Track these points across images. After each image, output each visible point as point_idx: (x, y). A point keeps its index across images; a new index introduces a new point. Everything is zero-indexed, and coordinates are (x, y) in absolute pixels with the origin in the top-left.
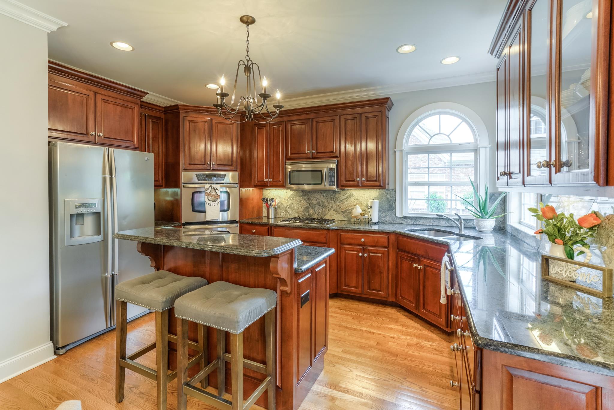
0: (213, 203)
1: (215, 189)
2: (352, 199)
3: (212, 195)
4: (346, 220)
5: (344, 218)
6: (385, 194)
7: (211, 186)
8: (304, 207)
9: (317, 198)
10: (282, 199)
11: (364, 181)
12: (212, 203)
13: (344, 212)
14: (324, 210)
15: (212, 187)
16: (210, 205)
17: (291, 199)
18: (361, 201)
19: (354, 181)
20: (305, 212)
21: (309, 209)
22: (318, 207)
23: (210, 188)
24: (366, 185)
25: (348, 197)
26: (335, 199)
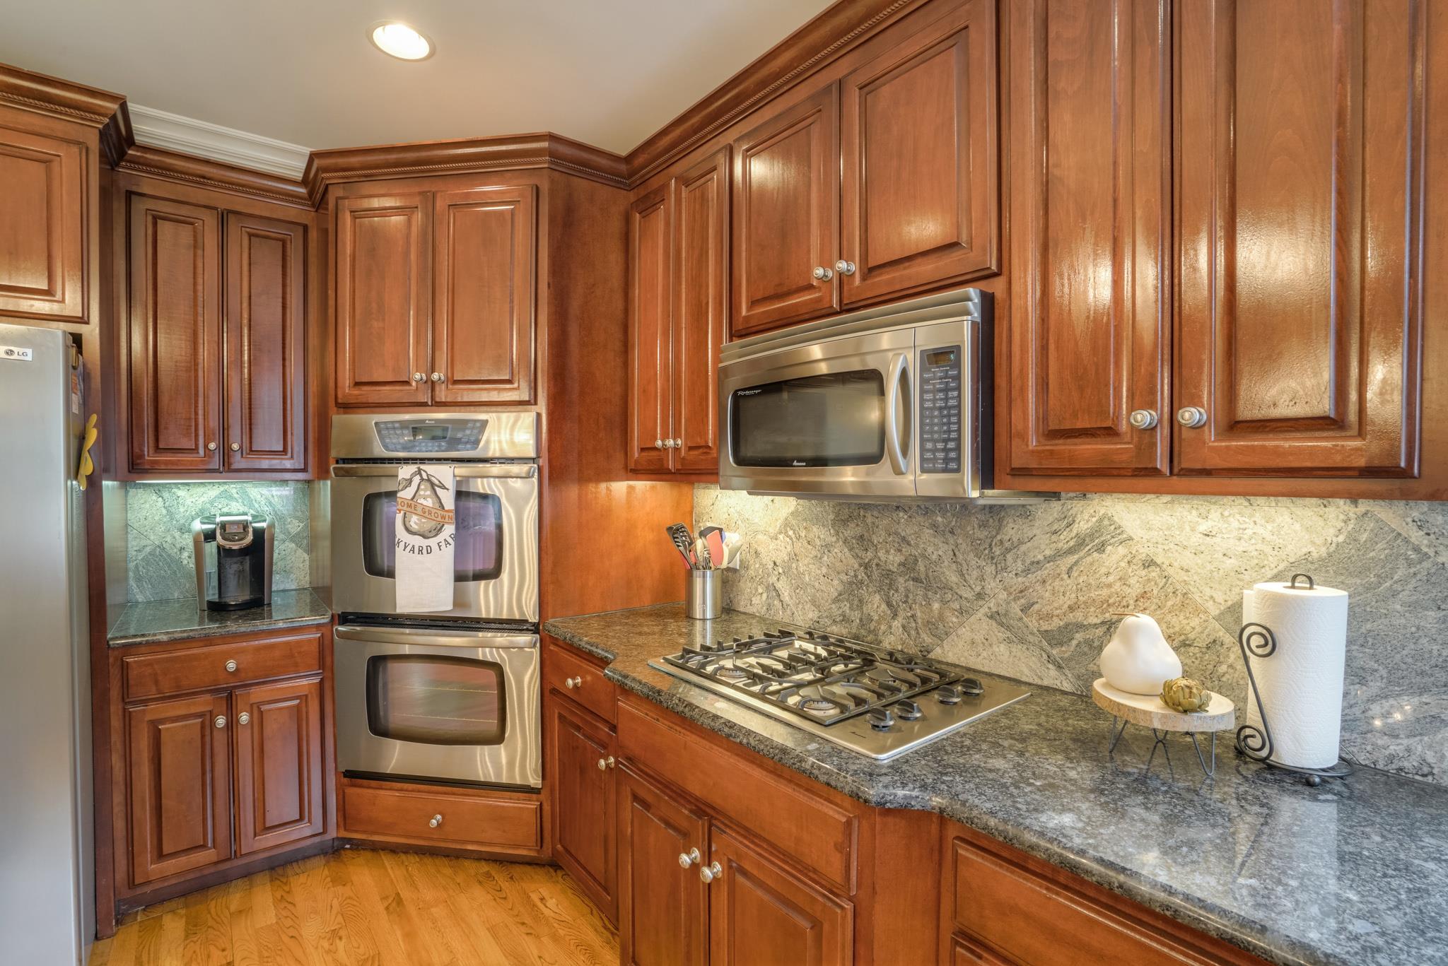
0: (424, 543)
1: (432, 484)
2: (1114, 556)
3: (419, 511)
4: (1067, 687)
5: (1053, 671)
6: (1416, 536)
7: (419, 472)
8: (844, 578)
9: (904, 539)
10: (756, 532)
11: (1197, 428)
12: (417, 541)
13: (1056, 638)
14: (936, 606)
15: (425, 476)
16: (413, 550)
17: (791, 533)
18: (1177, 575)
19: (1111, 432)
20: (846, 607)
21: (863, 592)
22: (908, 590)
23: (417, 479)
24: (1216, 462)
25: (1081, 542)
26: (997, 551)
